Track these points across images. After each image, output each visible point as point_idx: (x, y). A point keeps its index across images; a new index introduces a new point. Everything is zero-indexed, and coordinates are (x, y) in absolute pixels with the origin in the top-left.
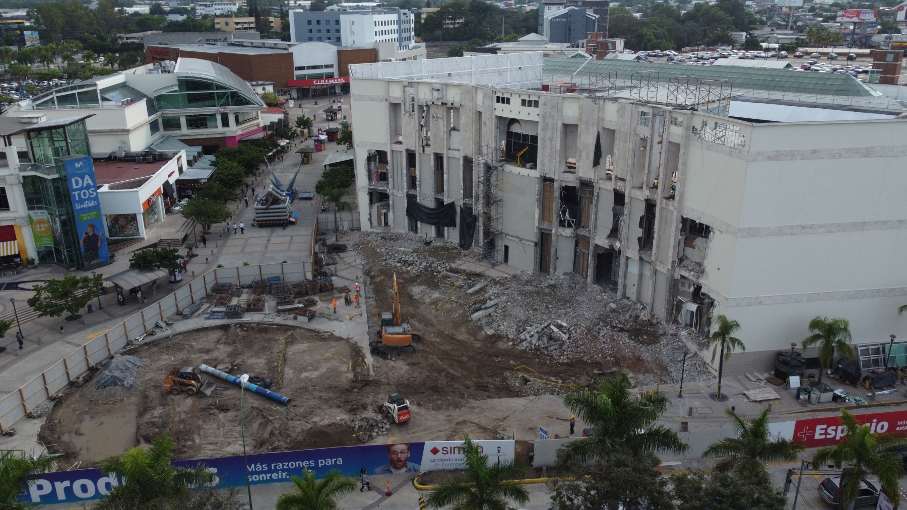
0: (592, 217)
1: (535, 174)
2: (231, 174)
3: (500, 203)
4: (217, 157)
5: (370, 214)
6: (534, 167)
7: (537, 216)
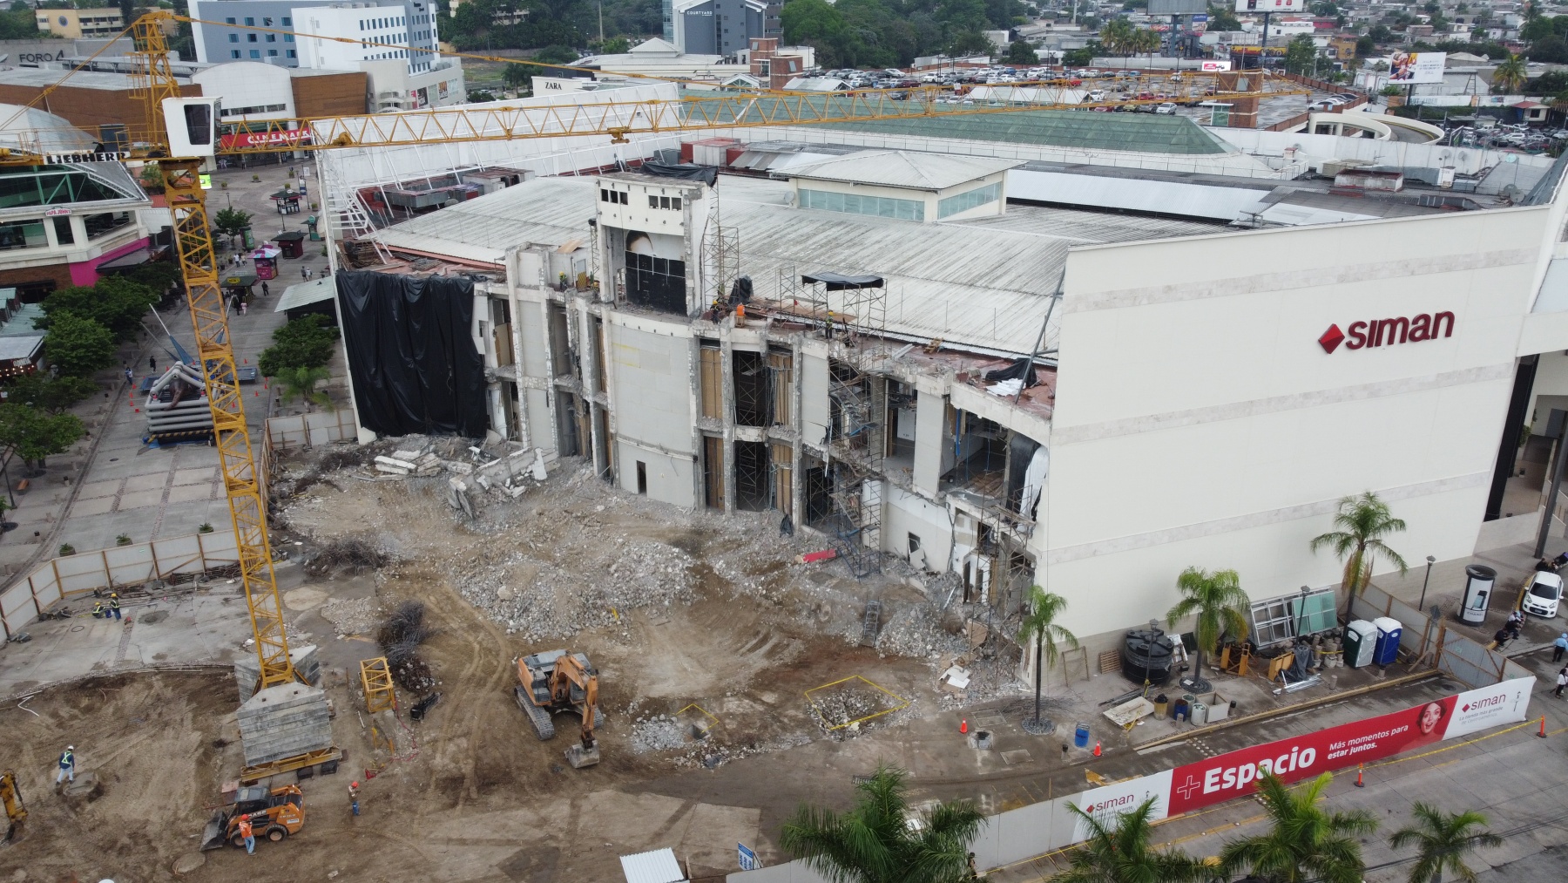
0: (794, 406)
1: (687, 332)
2: (81, 346)
4: (48, 310)
6: (682, 318)
7: (693, 409)
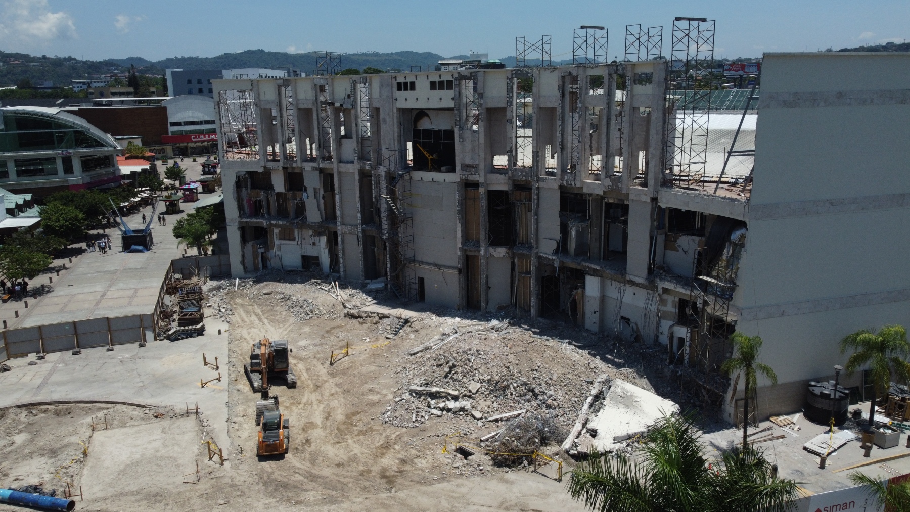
1: (453, 178)
3: (409, 223)
5: (243, 256)
6: (452, 170)
7: (459, 234)
